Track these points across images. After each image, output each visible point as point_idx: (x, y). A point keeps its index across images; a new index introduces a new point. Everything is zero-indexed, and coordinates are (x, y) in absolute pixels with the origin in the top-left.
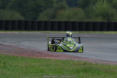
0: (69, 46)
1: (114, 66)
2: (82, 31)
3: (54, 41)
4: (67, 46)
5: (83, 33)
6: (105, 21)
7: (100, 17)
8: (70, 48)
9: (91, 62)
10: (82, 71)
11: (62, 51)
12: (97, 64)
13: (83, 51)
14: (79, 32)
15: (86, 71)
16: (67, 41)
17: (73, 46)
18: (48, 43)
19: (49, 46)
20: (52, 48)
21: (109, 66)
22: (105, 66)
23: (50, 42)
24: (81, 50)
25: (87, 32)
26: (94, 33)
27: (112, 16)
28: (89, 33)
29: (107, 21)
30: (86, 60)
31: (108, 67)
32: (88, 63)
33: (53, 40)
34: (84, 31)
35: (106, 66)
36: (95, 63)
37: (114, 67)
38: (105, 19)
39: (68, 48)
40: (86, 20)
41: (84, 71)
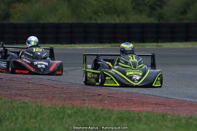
0: (131, 73)
3: (99, 63)
4: (127, 74)
8: (134, 77)
11: (118, 85)
13: (161, 84)
16: (126, 63)
17: (141, 74)
18: (86, 68)
19: (89, 75)
20: (94, 78)
23: (90, 66)
24: (159, 82)
33: (96, 61)
39: (130, 77)
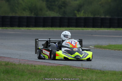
1: (40, 66)
2: (5, 27)
5: (6, 29)
6: (33, 15)
7: (27, 11)
9: (14, 63)
10: (3, 73)
12: (20, 64)
14: (2, 28)
15: (8, 72)
21: (35, 66)
22: (30, 67)
25: (11, 28)
26: (19, 29)
27: (41, 10)
28: (14, 29)
29: (35, 16)
30: (9, 60)
31: (33, 68)
32: (11, 63)
34: (8, 27)
35: (32, 66)
36: (18, 64)
37: (40, 68)
38: (33, 13)
40: (11, 15)
41: (6, 73)
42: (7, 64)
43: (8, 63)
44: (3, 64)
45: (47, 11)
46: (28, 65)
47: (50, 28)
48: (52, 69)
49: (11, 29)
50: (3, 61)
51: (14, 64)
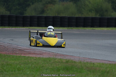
2: (71, 27)
5: (72, 29)
6: (98, 16)
7: (93, 12)
12: (80, 62)
14: (68, 28)
15: (68, 69)
21: (94, 64)
22: (89, 65)
27: (107, 11)
28: (79, 29)
29: (100, 17)
31: (92, 65)
32: (71, 61)
36: (78, 61)
37: (98, 65)
38: (98, 14)
41: (66, 70)
42: (67, 62)
43: (69, 60)
44: (64, 61)
45: (112, 12)
46: (87, 63)
47: (114, 28)
48: (110, 66)
49: (76, 29)
50: (64, 58)
51: (75, 62)
